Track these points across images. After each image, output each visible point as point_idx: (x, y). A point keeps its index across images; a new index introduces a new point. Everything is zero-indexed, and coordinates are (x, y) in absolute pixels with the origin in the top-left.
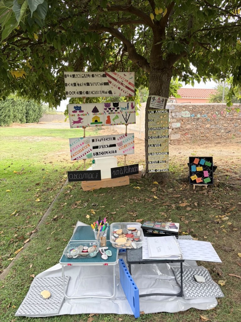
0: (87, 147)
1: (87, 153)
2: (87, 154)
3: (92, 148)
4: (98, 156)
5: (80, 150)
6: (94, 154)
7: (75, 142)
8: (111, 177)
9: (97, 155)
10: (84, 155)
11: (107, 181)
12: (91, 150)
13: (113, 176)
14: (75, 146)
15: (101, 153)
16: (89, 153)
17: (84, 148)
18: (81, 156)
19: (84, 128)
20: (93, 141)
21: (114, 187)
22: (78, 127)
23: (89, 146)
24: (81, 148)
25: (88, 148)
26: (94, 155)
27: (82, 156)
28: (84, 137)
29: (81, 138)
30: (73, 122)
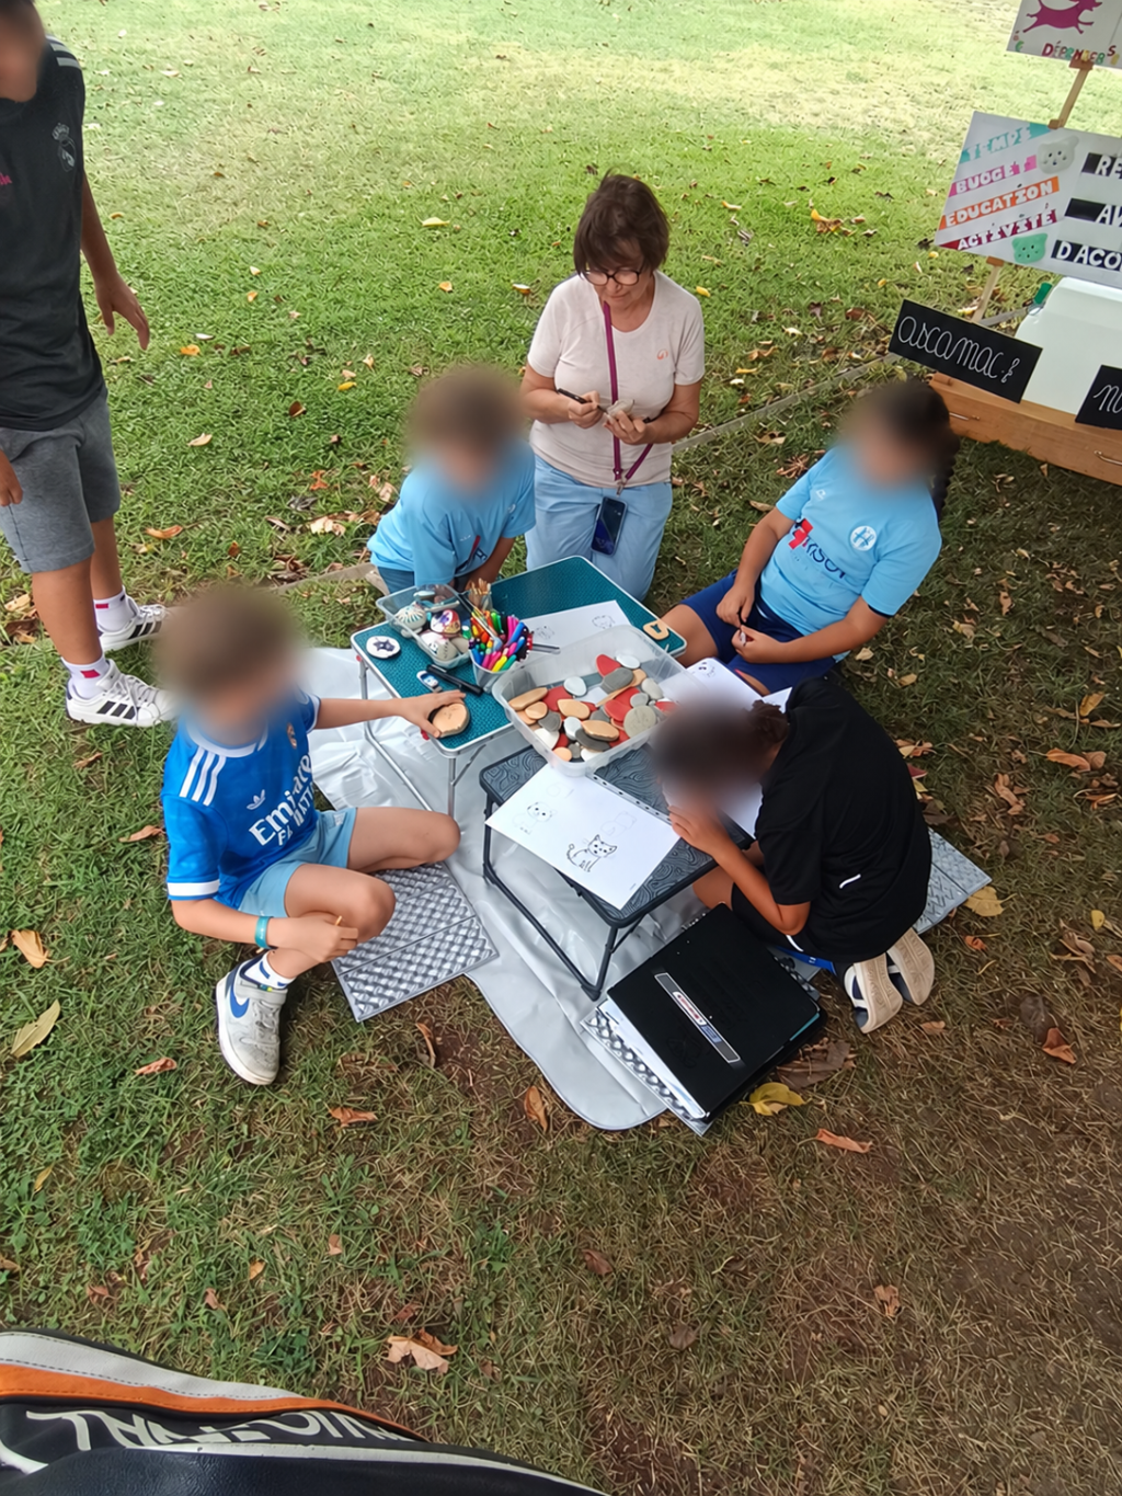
0: (1039, 195)
1: (1022, 227)
2: (1023, 234)
3: (1061, 211)
4: (1074, 264)
5: (1001, 198)
6: (1058, 243)
7: (996, 144)
8: (1075, 410)
9: (1071, 258)
10: (1002, 234)
11: (1045, 424)
12: (1053, 217)
13: (1092, 413)
14: (990, 160)
15: (1097, 257)
16: (1035, 231)
17: (1020, 194)
18: (989, 237)
19: (1082, 63)
20: (1092, 163)
21: (1053, 468)
22: (1049, 51)
23: (1055, 188)
24: (1011, 183)
25: (1044, 200)
26: (1054, 255)
27: (996, 236)
28: (1055, 125)
29: (1036, 129)
30: (1038, 9)
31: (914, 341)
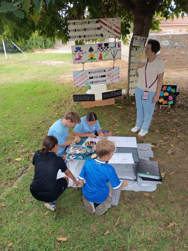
0: (85, 78)
1: (85, 82)
2: (85, 83)
3: (89, 78)
4: (93, 84)
5: (81, 80)
6: (90, 82)
7: (77, 74)
8: (102, 99)
9: (92, 83)
10: (83, 83)
11: (99, 101)
12: (88, 80)
13: (104, 98)
14: (77, 77)
15: (95, 82)
16: (87, 82)
17: (83, 79)
18: (81, 84)
19: (83, 63)
20: (89, 73)
21: (104, 106)
22: (79, 63)
23: (87, 77)
24: (81, 78)
25: (86, 78)
26: (90, 84)
27: (82, 84)
28: (83, 70)
29: (81, 71)
30: (75, 59)
31: (77, 99)
